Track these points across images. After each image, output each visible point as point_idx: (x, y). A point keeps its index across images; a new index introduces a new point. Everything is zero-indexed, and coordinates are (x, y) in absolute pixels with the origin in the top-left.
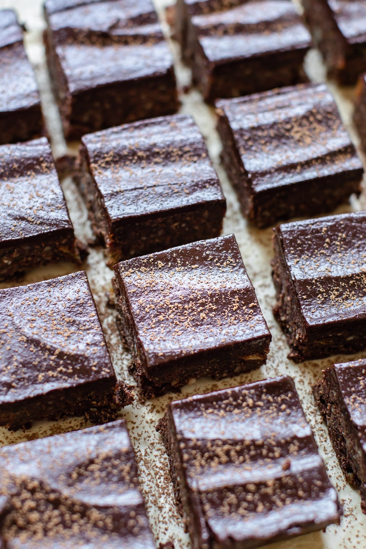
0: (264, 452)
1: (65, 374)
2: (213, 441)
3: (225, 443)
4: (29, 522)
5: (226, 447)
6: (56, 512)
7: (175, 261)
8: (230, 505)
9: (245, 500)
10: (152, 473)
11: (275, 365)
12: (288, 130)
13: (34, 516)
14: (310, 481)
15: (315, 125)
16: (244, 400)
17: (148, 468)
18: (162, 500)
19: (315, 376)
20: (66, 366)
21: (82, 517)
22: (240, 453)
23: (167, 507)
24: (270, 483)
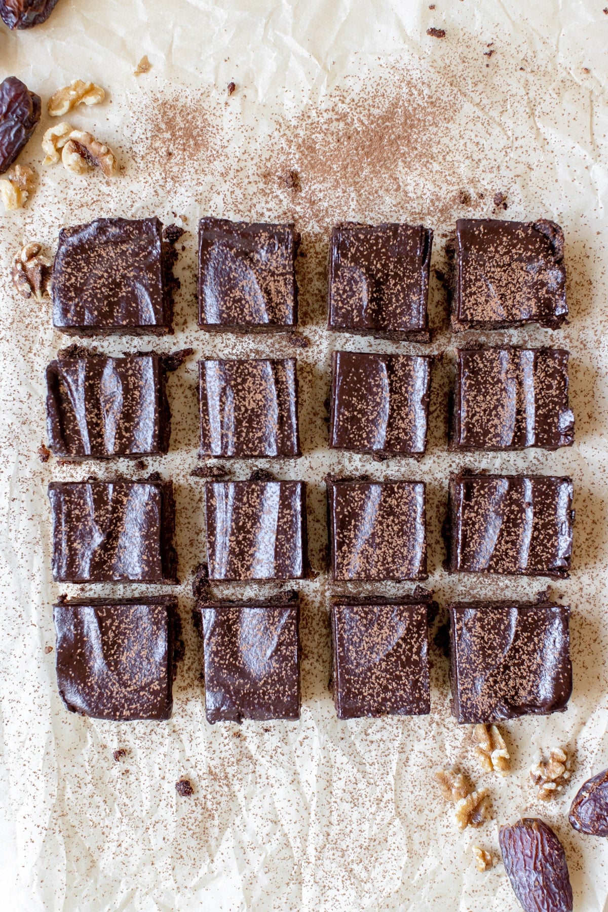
0: (512, 516)
1: (417, 639)
2: (496, 549)
3: (500, 543)
4: (514, 687)
5: (503, 542)
6: (512, 668)
7: (345, 536)
8: (543, 551)
9: (543, 540)
10: (480, 586)
11: (420, 473)
12: (247, 410)
13: (511, 683)
14: (541, 493)
15: (246, 386)
16: (471, 519)
17: (476, 588)
18: (501, 584)
19: (436, 445)
20: (412, 638)
21: (519, 652)
22: (509, 534)
23: (507, 582)
24: (537, 520)
